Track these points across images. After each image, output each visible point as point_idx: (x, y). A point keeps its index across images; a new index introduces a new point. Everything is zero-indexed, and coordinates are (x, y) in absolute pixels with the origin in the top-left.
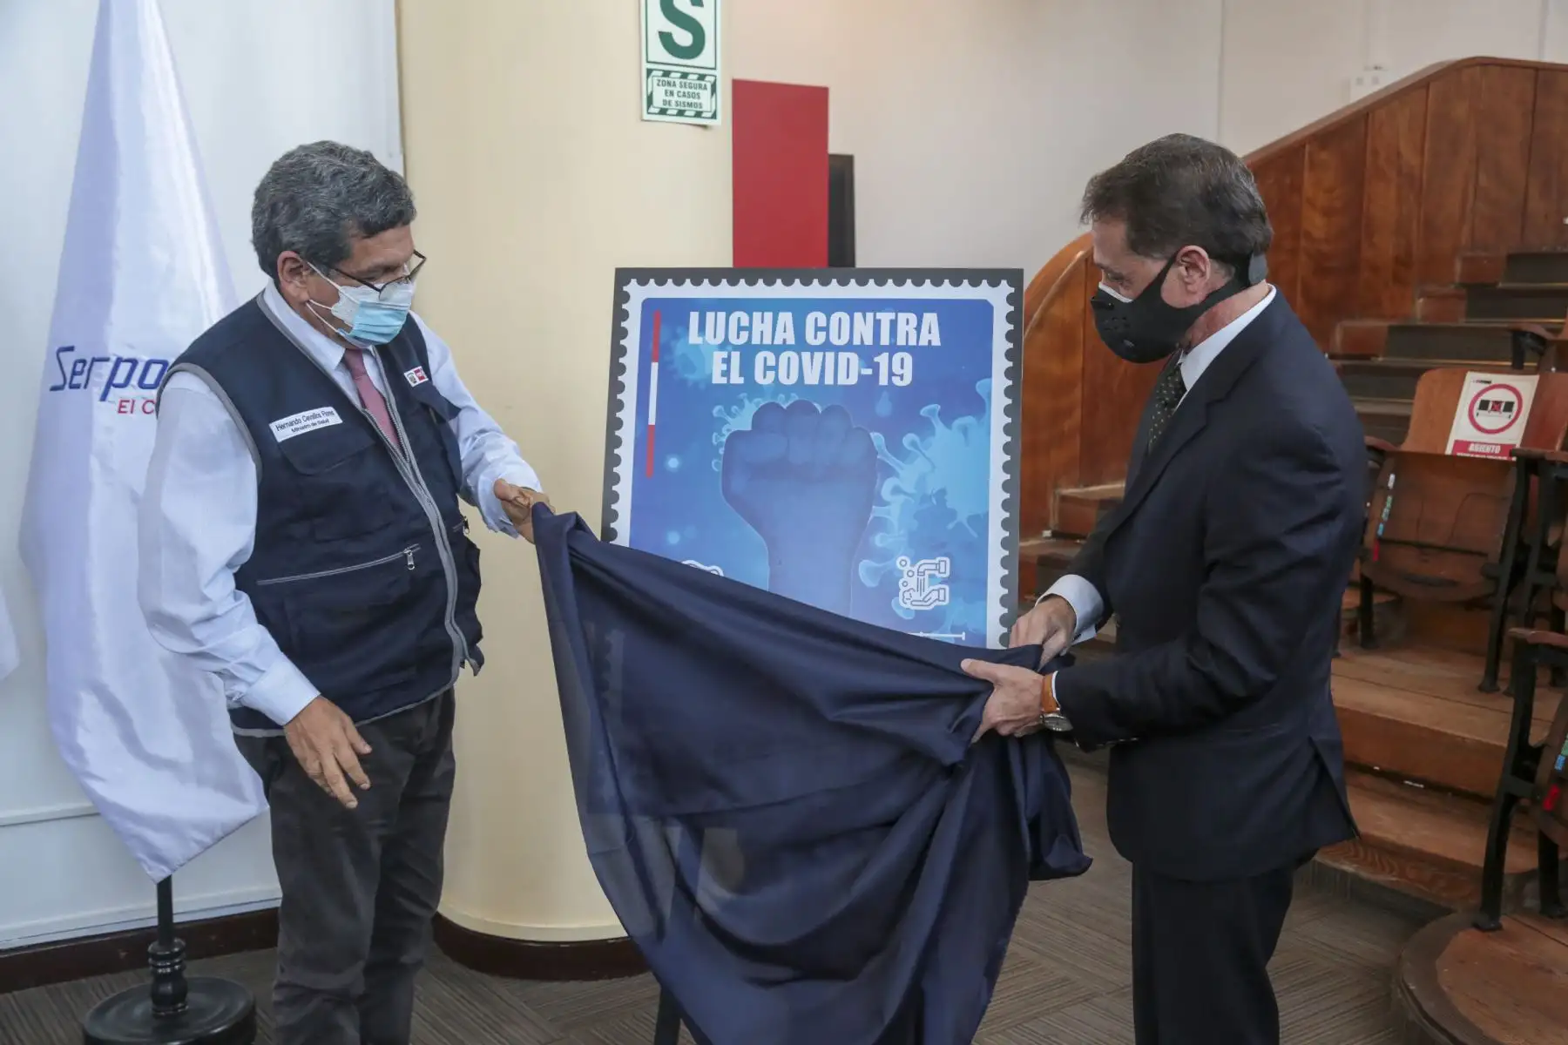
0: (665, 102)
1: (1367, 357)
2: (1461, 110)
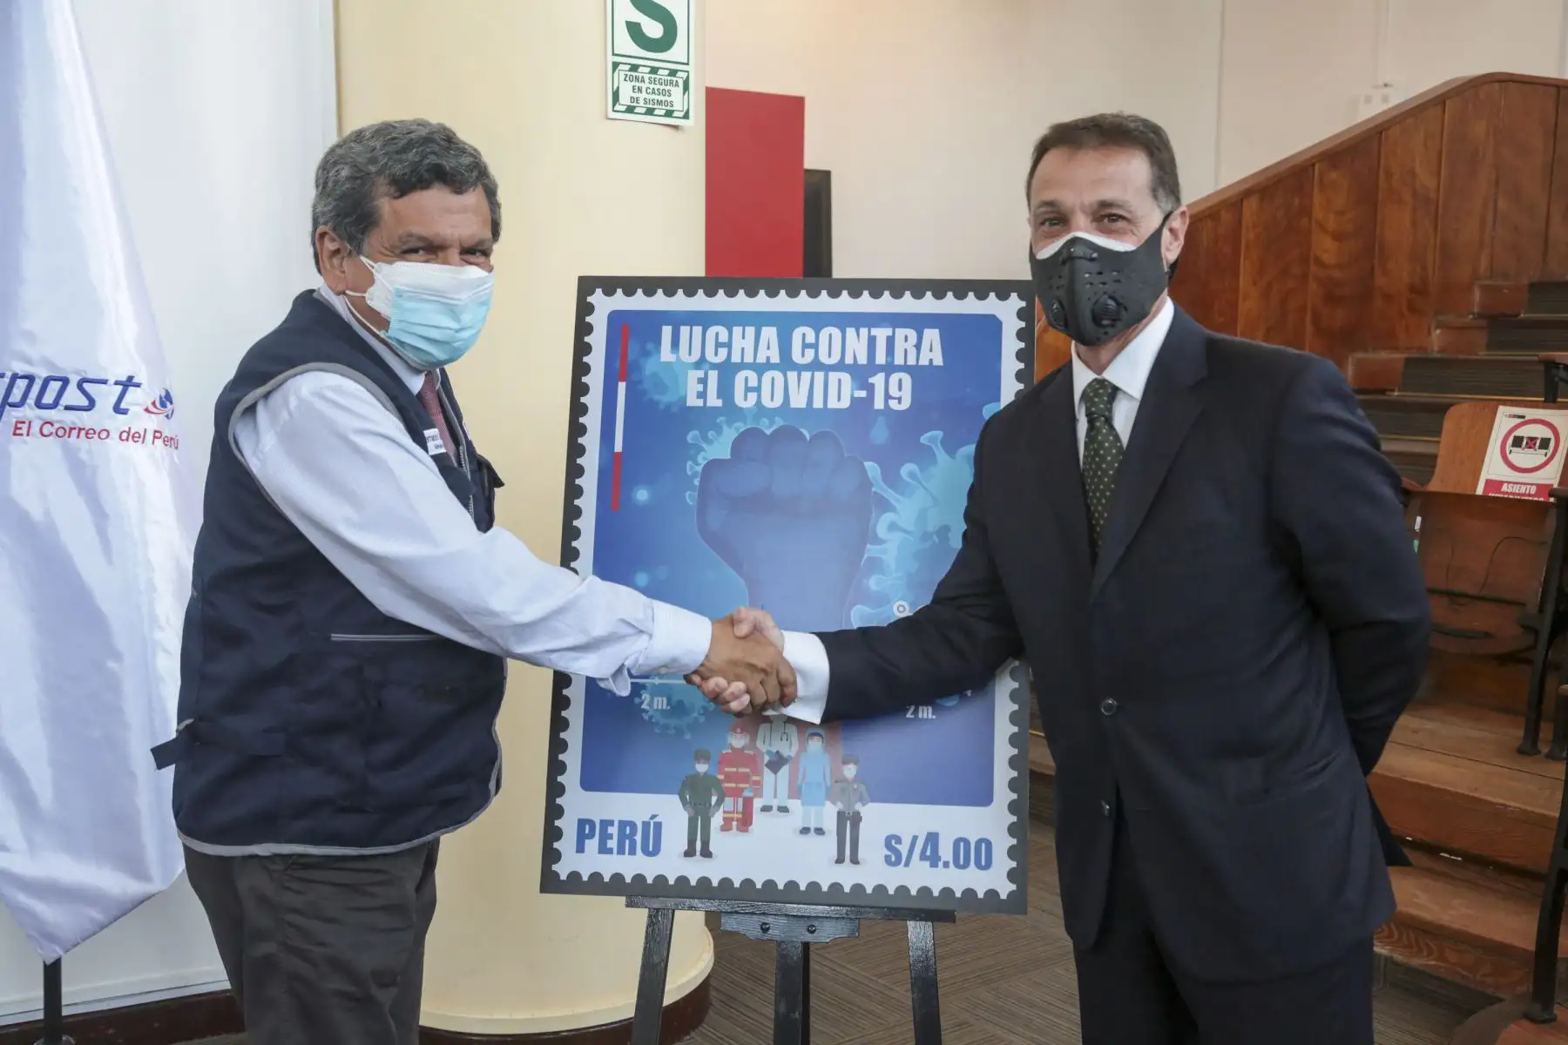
0: (632, 99)
1: (1383, 392)
2: (1479, 129)
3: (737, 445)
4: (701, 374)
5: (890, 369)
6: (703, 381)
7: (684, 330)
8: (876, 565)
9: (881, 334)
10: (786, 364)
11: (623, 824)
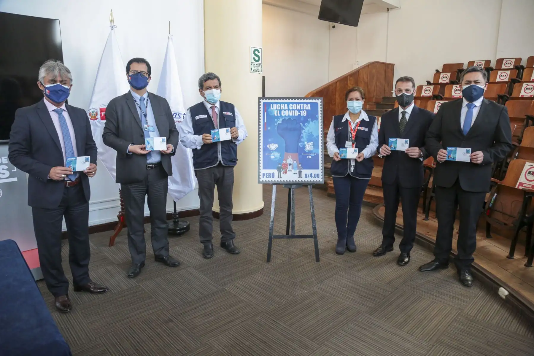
0: (254, 69)
2: (374, 71)
3: (282, 121)
4: (276, 111)
5: (303, 110)
6: (277, 112)
7: (274, 105)
8: (302, 137)
9: (302, 105)
10: (289, 109)
11: (269, 174)
